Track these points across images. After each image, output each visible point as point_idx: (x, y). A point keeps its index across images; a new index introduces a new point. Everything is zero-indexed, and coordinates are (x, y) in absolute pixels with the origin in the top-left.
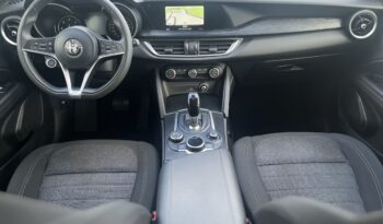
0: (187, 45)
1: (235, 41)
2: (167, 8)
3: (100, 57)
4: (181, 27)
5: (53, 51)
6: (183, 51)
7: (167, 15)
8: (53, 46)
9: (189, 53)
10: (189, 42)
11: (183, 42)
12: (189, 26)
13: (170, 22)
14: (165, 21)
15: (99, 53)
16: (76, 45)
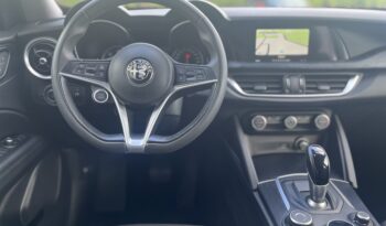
0: (288, 81)
1: (353, 76)
2: (258, 31)
3: (177, 88)
4: (276, 57)
5: (106, 79)
6: (282, 90)
7: (259, 41)
8: (106, 72)
9: (291, 93)
10: (289, 77)
11: (281, 78)
12: (288, 57)
13: (261, 51)
14: (254, 50)
15: (176, 82)
16: (145, 68)
